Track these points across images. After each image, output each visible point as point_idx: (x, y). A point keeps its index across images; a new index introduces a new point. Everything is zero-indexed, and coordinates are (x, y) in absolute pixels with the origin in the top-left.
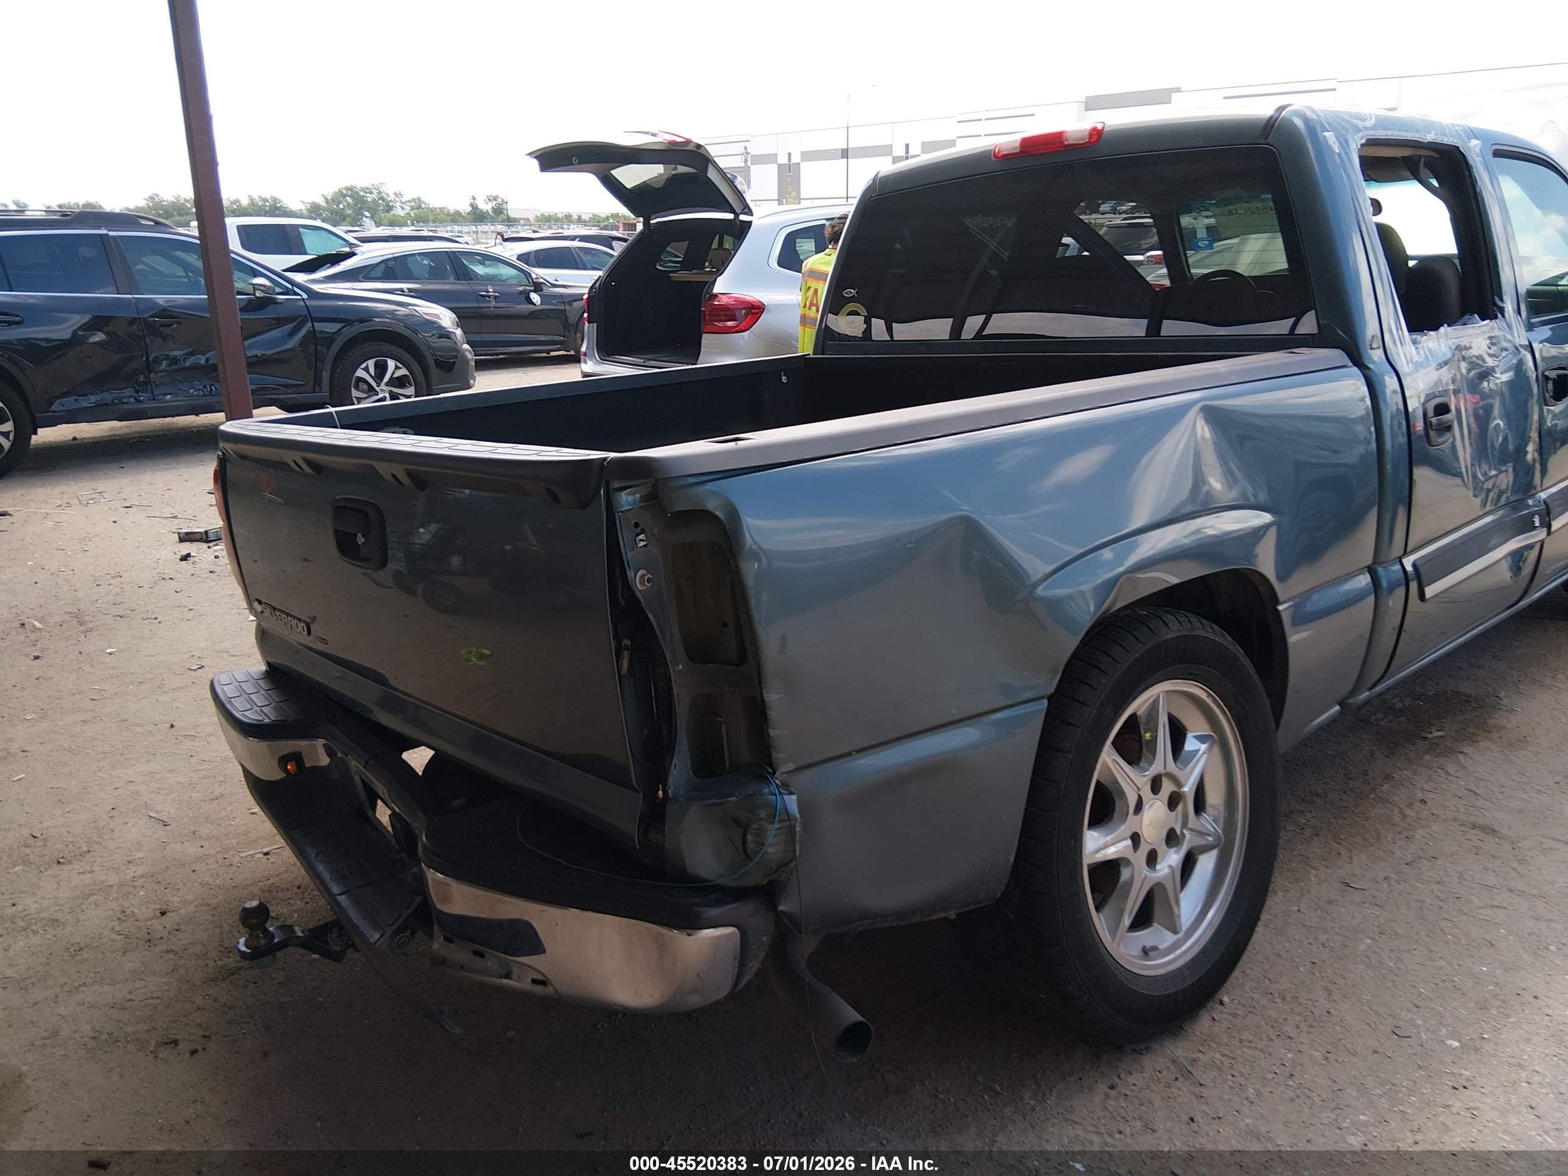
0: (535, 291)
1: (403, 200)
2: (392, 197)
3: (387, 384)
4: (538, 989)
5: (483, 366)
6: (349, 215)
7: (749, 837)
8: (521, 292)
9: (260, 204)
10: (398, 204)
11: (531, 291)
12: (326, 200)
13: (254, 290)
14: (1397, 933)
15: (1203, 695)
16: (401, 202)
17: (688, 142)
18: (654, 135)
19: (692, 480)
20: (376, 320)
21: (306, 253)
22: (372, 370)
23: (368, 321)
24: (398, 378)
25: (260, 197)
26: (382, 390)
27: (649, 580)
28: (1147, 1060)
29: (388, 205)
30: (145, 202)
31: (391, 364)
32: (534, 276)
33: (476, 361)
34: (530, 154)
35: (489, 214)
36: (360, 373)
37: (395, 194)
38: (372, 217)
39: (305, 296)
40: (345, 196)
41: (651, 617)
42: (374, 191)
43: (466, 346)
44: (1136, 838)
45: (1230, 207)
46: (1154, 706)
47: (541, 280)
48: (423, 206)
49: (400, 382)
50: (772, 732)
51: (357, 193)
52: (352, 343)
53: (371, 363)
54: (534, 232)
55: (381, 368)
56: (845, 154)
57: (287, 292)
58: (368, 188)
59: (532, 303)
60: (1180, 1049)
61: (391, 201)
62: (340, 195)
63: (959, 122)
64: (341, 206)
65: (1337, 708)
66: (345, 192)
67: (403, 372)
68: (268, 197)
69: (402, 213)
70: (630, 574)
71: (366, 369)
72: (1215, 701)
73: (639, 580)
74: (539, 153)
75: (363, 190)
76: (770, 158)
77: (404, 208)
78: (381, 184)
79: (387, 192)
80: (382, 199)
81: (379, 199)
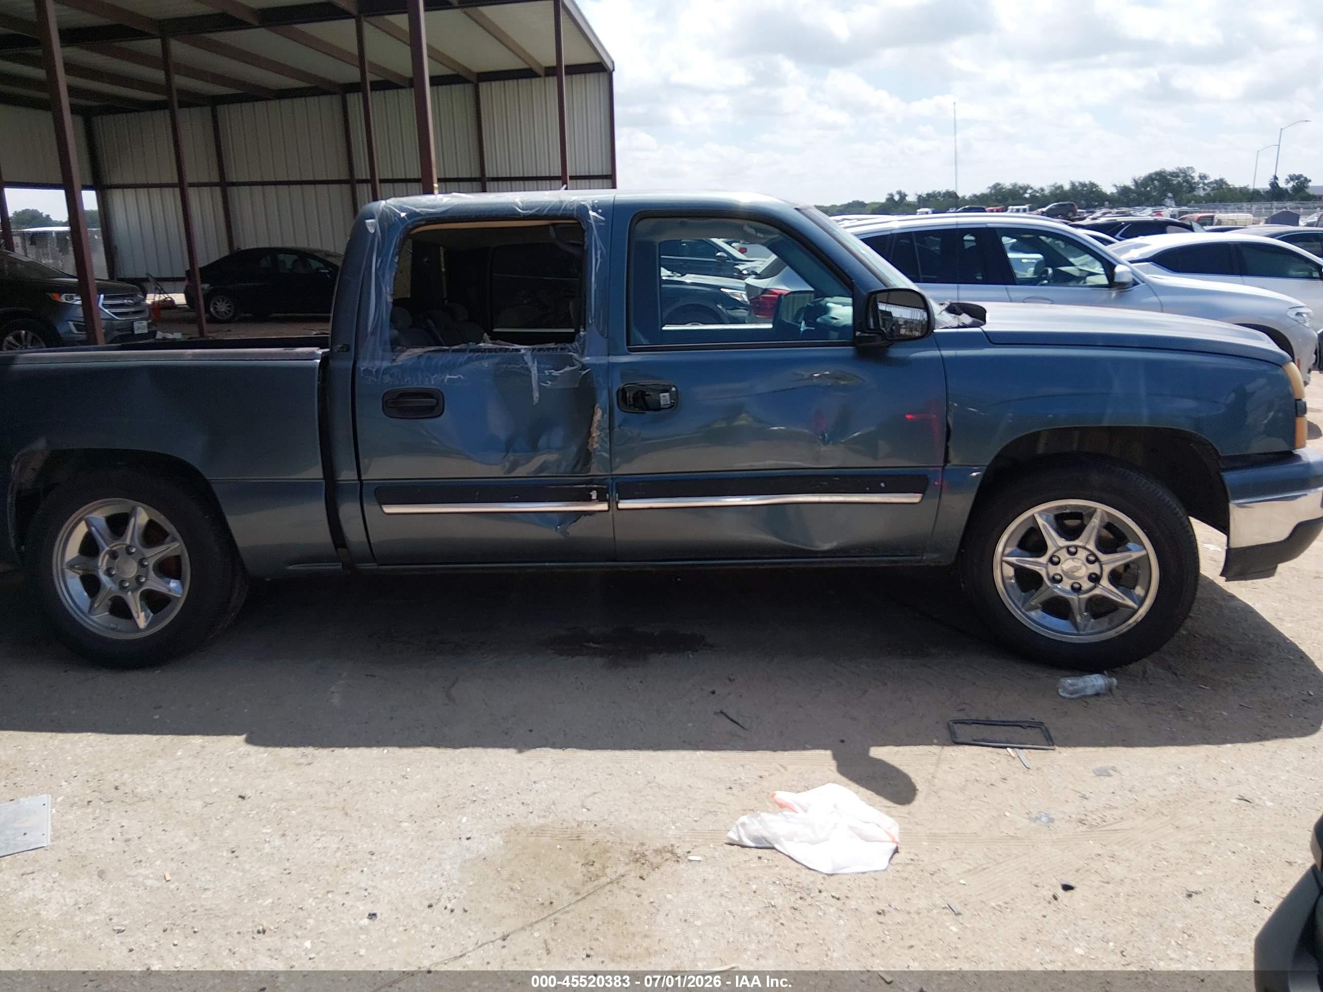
1: (1206, 181)
2: (1197, 179)
6: (1153, 197)
9: (1080, 188)
10: (1201, 185)
12: (1136, 183)
16: (1204, 184)
25: (1080, 183)
29: (1191, 187)
30: (989, 190)
37: (1199, 177)
38: (1174, 198)
40: (1153, 179)
42: (1181, 175)
48: (1224, 186)
51: (1165, 177)
58: (1174, 173)
61: (1195, 183)
62: (1150, 179)
64: (1148, 189)
66: (1154, 176)
68: (1087, 183)
69: (1202, 193)
75: (1172, 174)
77: (1204, 189)
78: (1188, 168)
79: (1193, 175)
80: (1187, 181)
81: (1184, 182)
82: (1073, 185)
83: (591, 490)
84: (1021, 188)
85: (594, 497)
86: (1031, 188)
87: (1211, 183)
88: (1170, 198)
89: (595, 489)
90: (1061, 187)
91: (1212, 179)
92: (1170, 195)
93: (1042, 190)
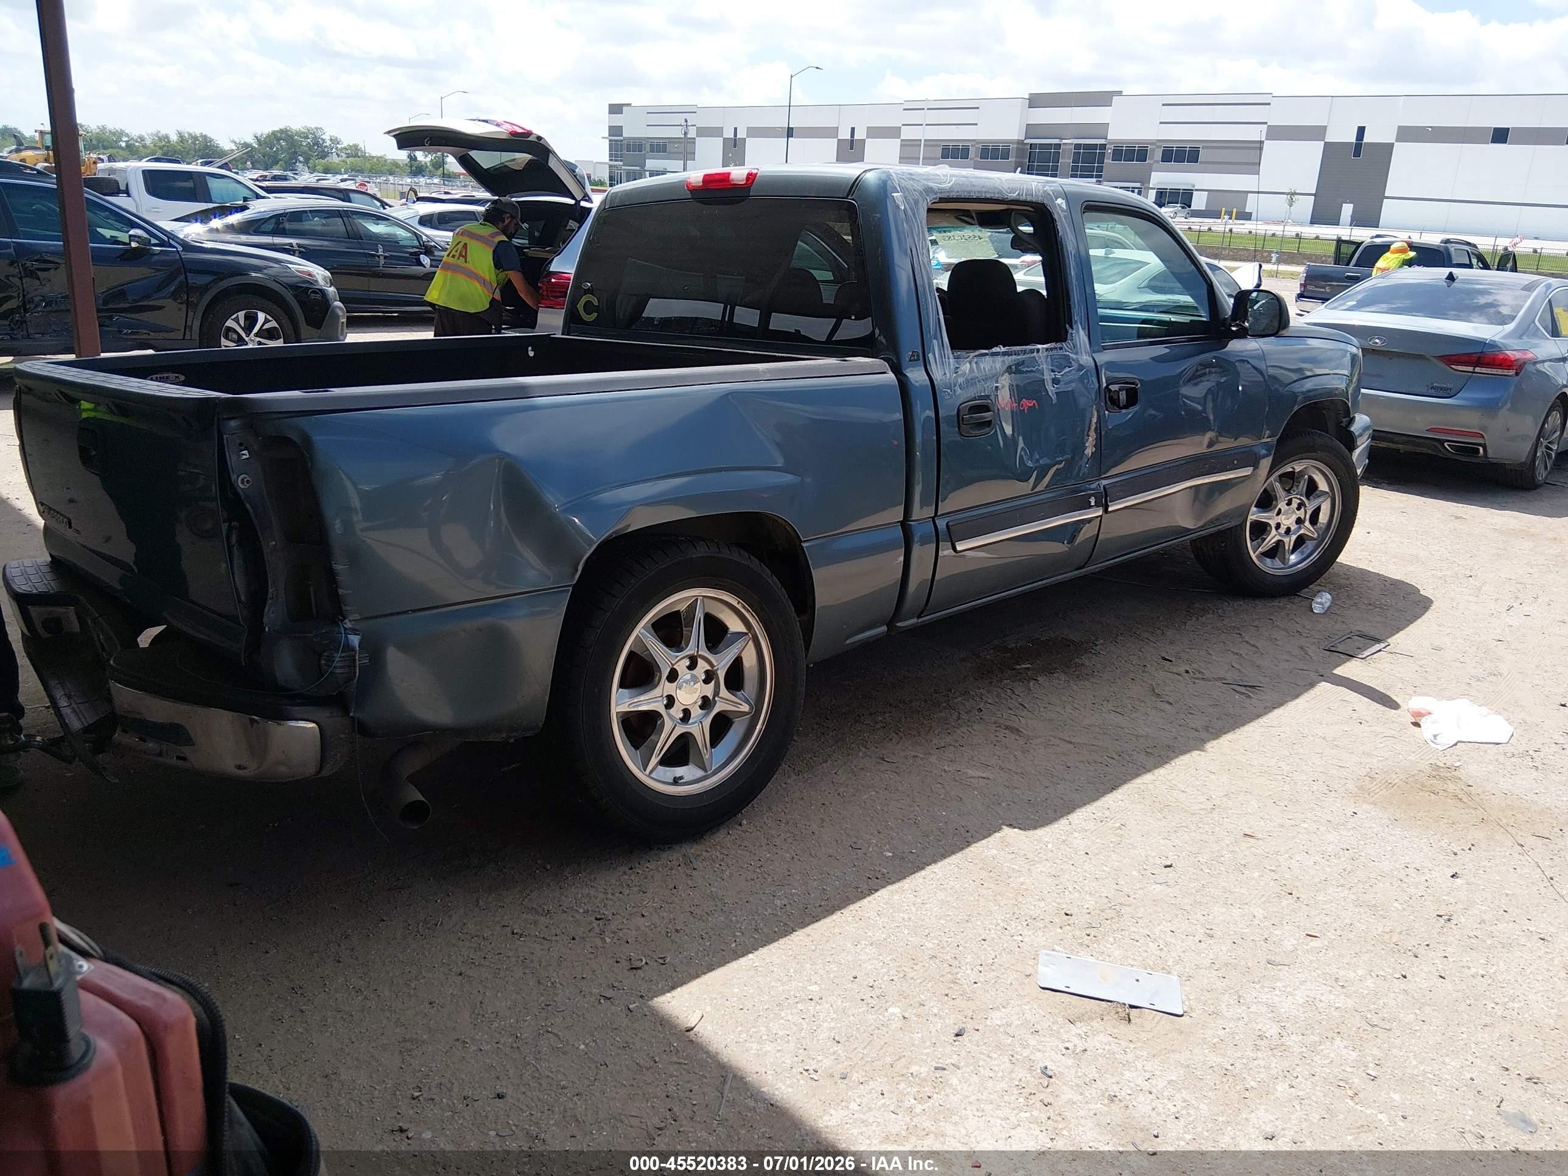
0: (426, 254)
1: (339, 146)
2: (328, 143)
3: (257, 335)
4: (180, 763)
5: (355, 323)
6: (282, 158)
7: (323, 662)
8: (411, 254)
10: (334, 150)
11: (422, 253)
12: (259, 140)
13: (130, 241)
14: (897, 790)
15: (735, 603)
16: (337, 149)
17: (529, 134)
18: (498, 125)
19: (275, 416)
20: (254, 274)
21: (211, 201)
22: (242, 323)
23: (241, 275)
24: (268, 330)
25: (190, 134)
26: (252, 340)
27: (248, 482)
28: (665, 855)
29: (323, 151)
31: (261, 316)
32: (424, 238)
33: (348, 318)
34: (389, 132)
35: (427, 167)
36: (230, 323)
37: (331, 140)
38: (306, 162)
39: (180, 249)
40: (278, 140)
41: (248, 506)
42: (310, 136)
43: (338, 304)
44: (670, 701)
45: (948, 234)
46: (692, 608)
47: (433, 244)
49: (270, 334)
50: (340, 591)
51: (292, 137)
52: (226, 293)
53: (241, 315)
54: (446, 193)
55: (251, 320)
56: (790, 132)
57: (162, 244)
58: (303, 132)
59: (421, 264)
60: (692, 850)
61: (327, 147)
62: (274, 137)
63: (905, 109)
64: (274, 149)
65: (884, 628)
66: (279, 135)
67: (273, 324)
69: (336, 159)
70: (234, 477)
71: (237, 320)
72: (744, 607)
73: (242, 482)
74: (397, 132)
75: (299, 134)
76: (716, 132)
77: (338, 155)
78: (317, 129)
79: (323, 137)
80: (317, 144)
81: (314, 144)
82: (181, 135)
83: (1090, 496)
84: (114, 134)
85: (1093, 504)
86: (127, 135)
87: (345, 148)
88: (300, 162)
89: (1092, 495)
90: (167, 137)
91: (345, 145)
92: (301, 159)
93: (142, 139)
